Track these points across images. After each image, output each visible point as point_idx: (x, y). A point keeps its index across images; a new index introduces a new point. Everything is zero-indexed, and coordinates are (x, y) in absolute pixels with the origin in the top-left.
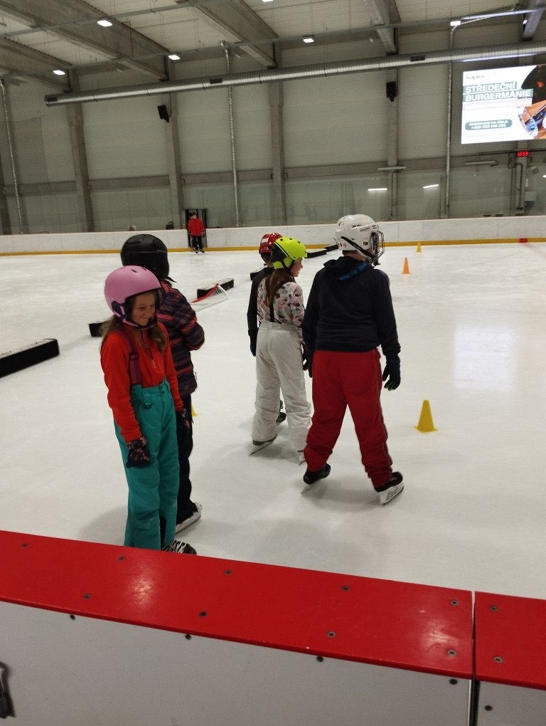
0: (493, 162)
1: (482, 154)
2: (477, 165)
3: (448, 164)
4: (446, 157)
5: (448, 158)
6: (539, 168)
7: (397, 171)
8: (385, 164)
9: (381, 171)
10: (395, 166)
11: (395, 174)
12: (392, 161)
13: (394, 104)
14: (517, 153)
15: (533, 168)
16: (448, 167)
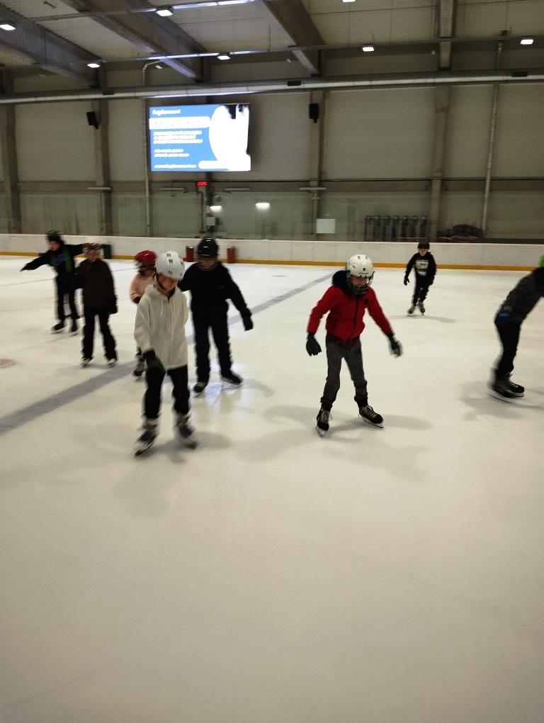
0: (182, 189)
1: (175, 181)
2: (172, 191)
3: (147, 187)
4: (144, 182)
5: (147, 183)
6: (222, 197)
7: (104, 191)
8: (93, 183)
9: (90, 191)
10: (103, 187)
11: (103, 194)
12: (101, 181)
13: (99, 131)
14: (197, 182)
15: (217, 196)
16: (147, 190)
